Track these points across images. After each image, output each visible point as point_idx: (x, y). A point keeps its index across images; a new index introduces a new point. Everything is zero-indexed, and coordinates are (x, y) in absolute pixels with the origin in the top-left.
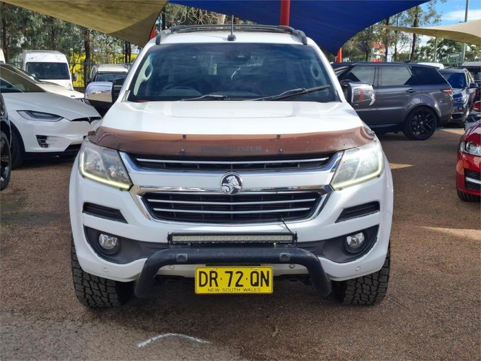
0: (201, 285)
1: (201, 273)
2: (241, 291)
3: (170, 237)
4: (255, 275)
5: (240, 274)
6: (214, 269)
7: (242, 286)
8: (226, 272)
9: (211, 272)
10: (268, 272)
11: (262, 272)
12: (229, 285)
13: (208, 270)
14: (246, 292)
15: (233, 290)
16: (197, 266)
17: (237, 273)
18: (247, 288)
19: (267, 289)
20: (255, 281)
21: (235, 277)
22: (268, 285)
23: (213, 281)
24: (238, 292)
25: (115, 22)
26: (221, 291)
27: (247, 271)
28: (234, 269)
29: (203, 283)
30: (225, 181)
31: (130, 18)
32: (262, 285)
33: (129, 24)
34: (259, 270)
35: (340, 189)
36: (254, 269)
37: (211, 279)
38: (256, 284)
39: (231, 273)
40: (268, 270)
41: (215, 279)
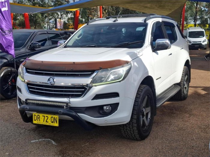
0: (35, 120)
1: (35, 115)
2: (48, 124)
3: (26, 100)
4: (52, 118)
5: (47, 117)
6: (39, 114)
7: (48, 122)
8: (43, 116)
9: (38, 115)
10: (57, 118)
11: (55, 117)
12: (44, 121)
13: (37, 114)
14: (49, 125)
15: (45, 123)
16: (34, 112)
17: (46, 117)
18: (49, 123)
19: (56, 125)
20: (52, 121)
21: (46, 118)
22: (57, 123)
23: (38, 119)
24: (47, 124)
25: (164, 12)
26: (41, 123)
27: (50, 116)
28: (45, 115)
29: (35, 119)
30: (49, 80)
31: (170, 10)
32: (55, 123)
33: (170, 12)
34: (54, 116)
35: (96, 86)
36: (52, 116)
37: (38, 118)
38: (53, 122)
39: (44, 116)
40: (57, 117)
41: (39, 118)
